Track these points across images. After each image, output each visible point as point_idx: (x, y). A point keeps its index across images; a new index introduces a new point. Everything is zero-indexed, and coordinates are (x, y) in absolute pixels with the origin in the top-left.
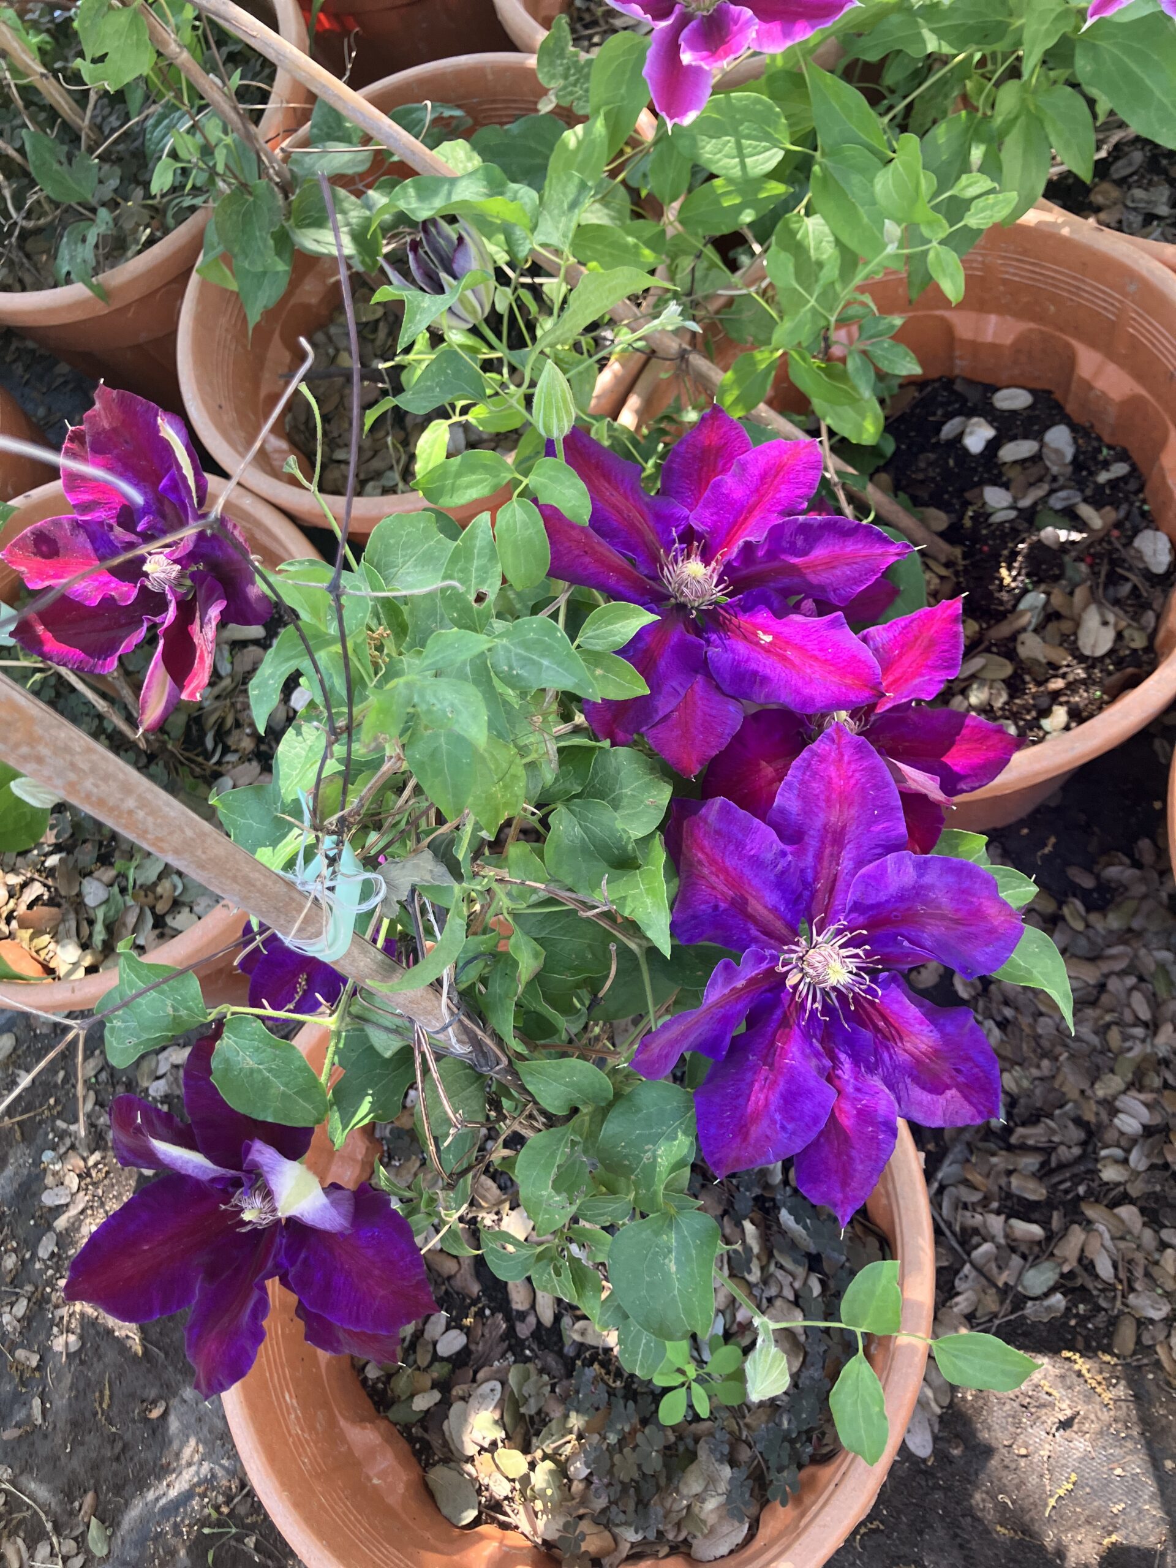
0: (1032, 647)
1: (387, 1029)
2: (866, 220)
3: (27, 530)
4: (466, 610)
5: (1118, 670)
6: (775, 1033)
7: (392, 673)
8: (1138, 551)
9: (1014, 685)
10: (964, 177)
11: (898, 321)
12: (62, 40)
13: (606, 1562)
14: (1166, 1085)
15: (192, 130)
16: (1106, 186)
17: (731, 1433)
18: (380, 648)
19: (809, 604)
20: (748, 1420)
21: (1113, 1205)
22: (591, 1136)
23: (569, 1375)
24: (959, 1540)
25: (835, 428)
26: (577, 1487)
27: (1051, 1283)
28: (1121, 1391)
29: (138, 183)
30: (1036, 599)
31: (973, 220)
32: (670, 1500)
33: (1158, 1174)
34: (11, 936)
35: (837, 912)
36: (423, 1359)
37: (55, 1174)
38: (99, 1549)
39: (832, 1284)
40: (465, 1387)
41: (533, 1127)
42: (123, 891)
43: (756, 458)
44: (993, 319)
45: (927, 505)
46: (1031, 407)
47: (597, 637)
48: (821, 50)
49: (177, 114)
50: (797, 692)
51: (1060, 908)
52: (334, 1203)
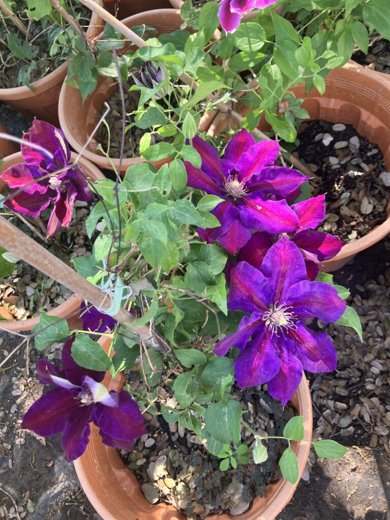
0: (345, 211)
1: (130, 338)
2: (292, 66)
3: (10, 168)
4: (160, 197)
5: (374, 219)
6: (262, 341)
7: (134, 218)
8: (381, 179)
9: (339, 224)
10: (325, 52)
11: (302, 101)
12: (19, 3)
13: (201, 516)
14: (388, 357)
15: (64, 34)
16: (371, 56)
17: (244, 473)
18: (129, 210)
19: (274, 196)
20: (249, 469)
21: (370, 397)
22: (199, 375)
23: (189, 454)
24: (318, 509)
25: (280, 137)
26: (192, 491)
27: (349, 423)
28: (372, 459)
29: (45, 52)
30: (347, 195)
31: (328, 66)
32: (223, 496)
33: (385, 387)
34: (2, 305)
35: (282, 300)
36: (140, 448)
37: (16, 385)
38: (31, 510)
39: (277, 424)
40: (154, 457)
41: (179, 371)
42: (40, 291)
43: (257, 147)
44: (333, 100)
45: (310, 163)
46: (345, 130)
47: (203, 207)
48: (277, 8)
49: (58, 29)
50: (270, 226)
51: (353, 298)
52: (113, 397)
